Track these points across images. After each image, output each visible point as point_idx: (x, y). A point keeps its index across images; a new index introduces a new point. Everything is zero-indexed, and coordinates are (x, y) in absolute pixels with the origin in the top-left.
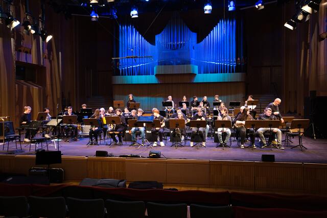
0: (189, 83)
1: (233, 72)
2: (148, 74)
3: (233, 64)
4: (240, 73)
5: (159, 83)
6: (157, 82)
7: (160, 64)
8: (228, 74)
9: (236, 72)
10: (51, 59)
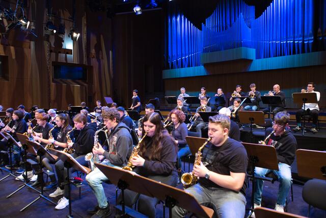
0: (244, 72)
1: (309, 51)
2: (197, 65)
3: (309, 40)
4: (320, 52)
5: (208, 74)
6: (206, 74)
7: (205, 51)
8: (301, 55)
9: (313, 51)
10: (100, 58)
